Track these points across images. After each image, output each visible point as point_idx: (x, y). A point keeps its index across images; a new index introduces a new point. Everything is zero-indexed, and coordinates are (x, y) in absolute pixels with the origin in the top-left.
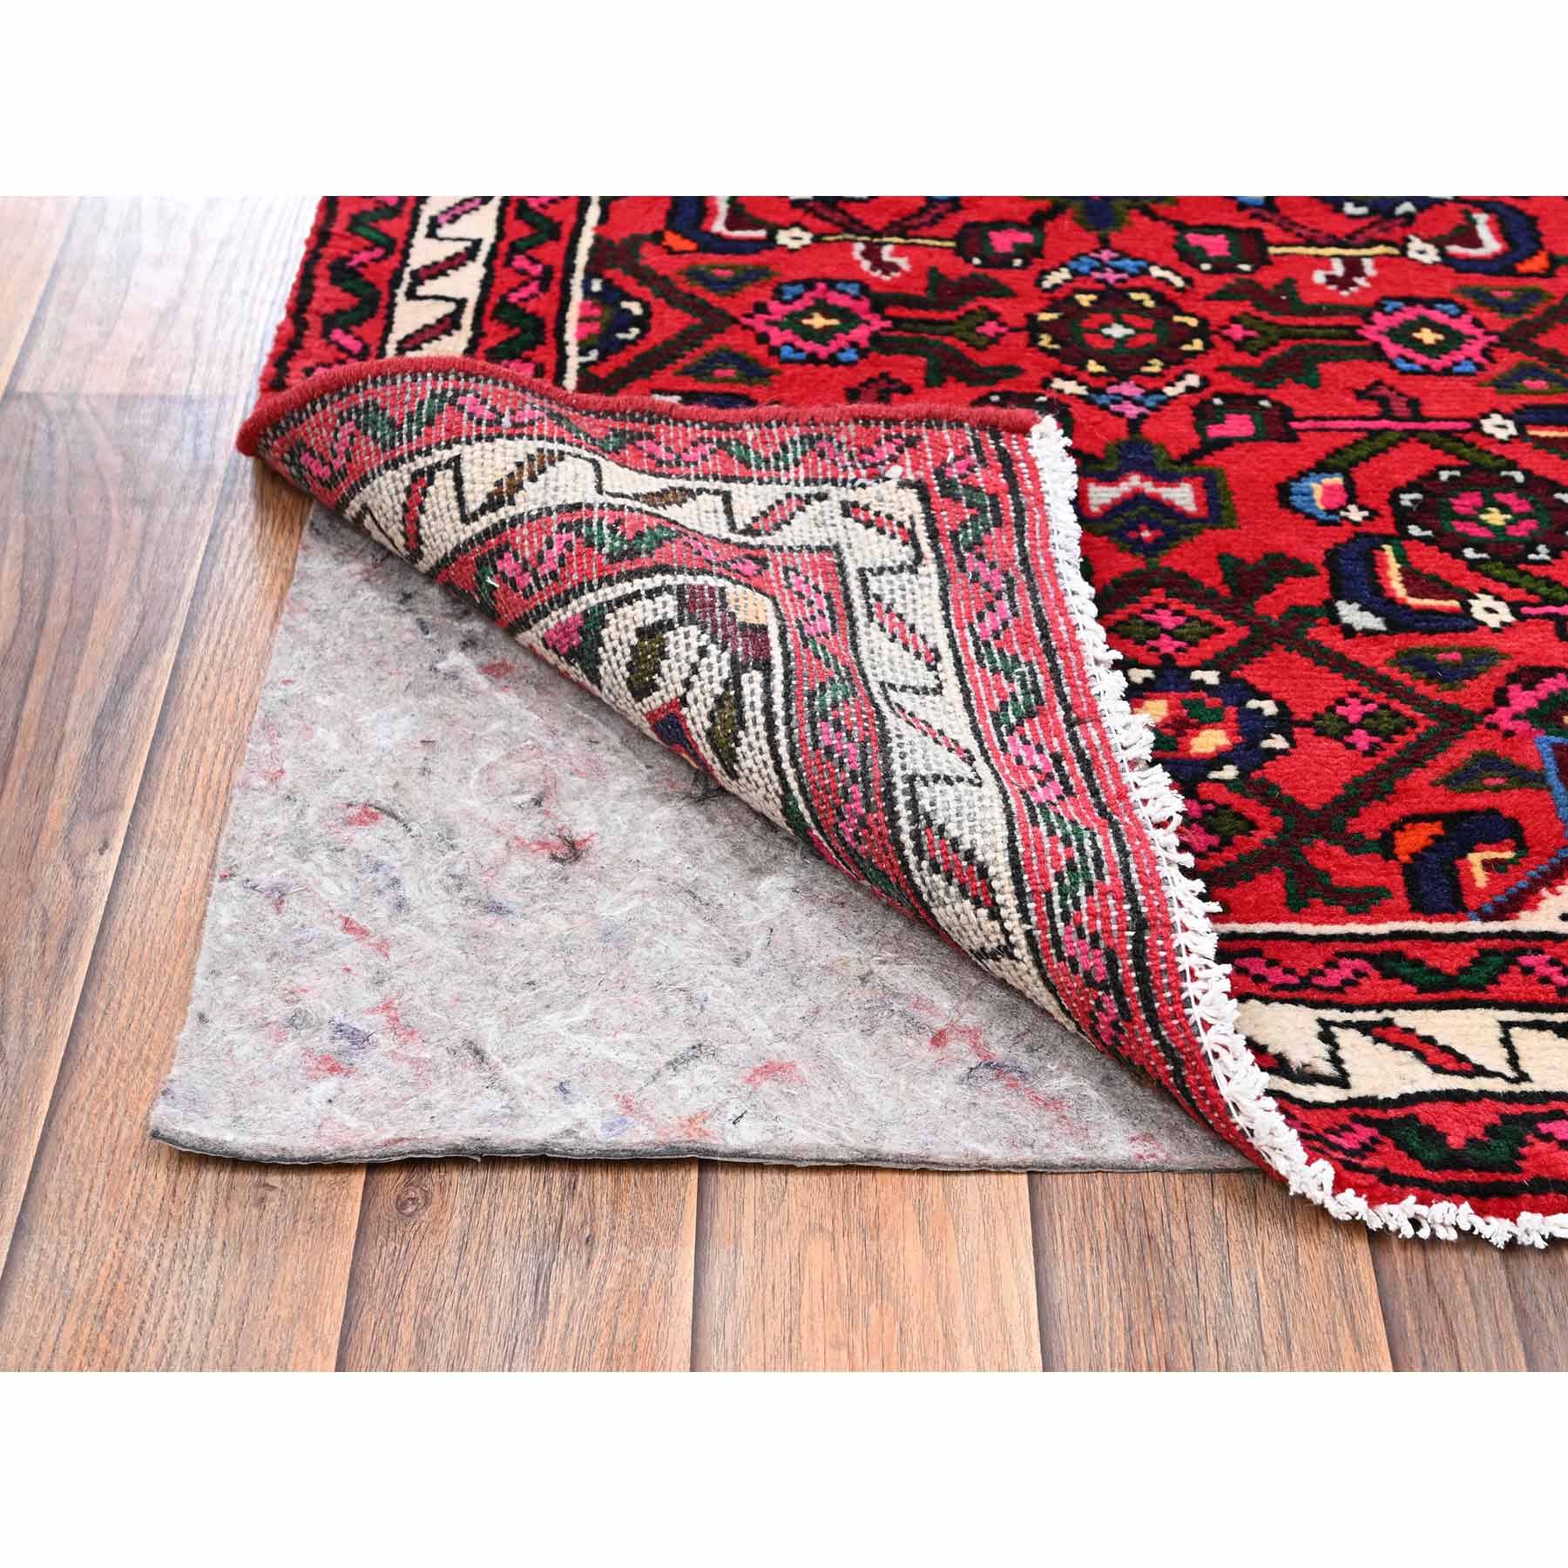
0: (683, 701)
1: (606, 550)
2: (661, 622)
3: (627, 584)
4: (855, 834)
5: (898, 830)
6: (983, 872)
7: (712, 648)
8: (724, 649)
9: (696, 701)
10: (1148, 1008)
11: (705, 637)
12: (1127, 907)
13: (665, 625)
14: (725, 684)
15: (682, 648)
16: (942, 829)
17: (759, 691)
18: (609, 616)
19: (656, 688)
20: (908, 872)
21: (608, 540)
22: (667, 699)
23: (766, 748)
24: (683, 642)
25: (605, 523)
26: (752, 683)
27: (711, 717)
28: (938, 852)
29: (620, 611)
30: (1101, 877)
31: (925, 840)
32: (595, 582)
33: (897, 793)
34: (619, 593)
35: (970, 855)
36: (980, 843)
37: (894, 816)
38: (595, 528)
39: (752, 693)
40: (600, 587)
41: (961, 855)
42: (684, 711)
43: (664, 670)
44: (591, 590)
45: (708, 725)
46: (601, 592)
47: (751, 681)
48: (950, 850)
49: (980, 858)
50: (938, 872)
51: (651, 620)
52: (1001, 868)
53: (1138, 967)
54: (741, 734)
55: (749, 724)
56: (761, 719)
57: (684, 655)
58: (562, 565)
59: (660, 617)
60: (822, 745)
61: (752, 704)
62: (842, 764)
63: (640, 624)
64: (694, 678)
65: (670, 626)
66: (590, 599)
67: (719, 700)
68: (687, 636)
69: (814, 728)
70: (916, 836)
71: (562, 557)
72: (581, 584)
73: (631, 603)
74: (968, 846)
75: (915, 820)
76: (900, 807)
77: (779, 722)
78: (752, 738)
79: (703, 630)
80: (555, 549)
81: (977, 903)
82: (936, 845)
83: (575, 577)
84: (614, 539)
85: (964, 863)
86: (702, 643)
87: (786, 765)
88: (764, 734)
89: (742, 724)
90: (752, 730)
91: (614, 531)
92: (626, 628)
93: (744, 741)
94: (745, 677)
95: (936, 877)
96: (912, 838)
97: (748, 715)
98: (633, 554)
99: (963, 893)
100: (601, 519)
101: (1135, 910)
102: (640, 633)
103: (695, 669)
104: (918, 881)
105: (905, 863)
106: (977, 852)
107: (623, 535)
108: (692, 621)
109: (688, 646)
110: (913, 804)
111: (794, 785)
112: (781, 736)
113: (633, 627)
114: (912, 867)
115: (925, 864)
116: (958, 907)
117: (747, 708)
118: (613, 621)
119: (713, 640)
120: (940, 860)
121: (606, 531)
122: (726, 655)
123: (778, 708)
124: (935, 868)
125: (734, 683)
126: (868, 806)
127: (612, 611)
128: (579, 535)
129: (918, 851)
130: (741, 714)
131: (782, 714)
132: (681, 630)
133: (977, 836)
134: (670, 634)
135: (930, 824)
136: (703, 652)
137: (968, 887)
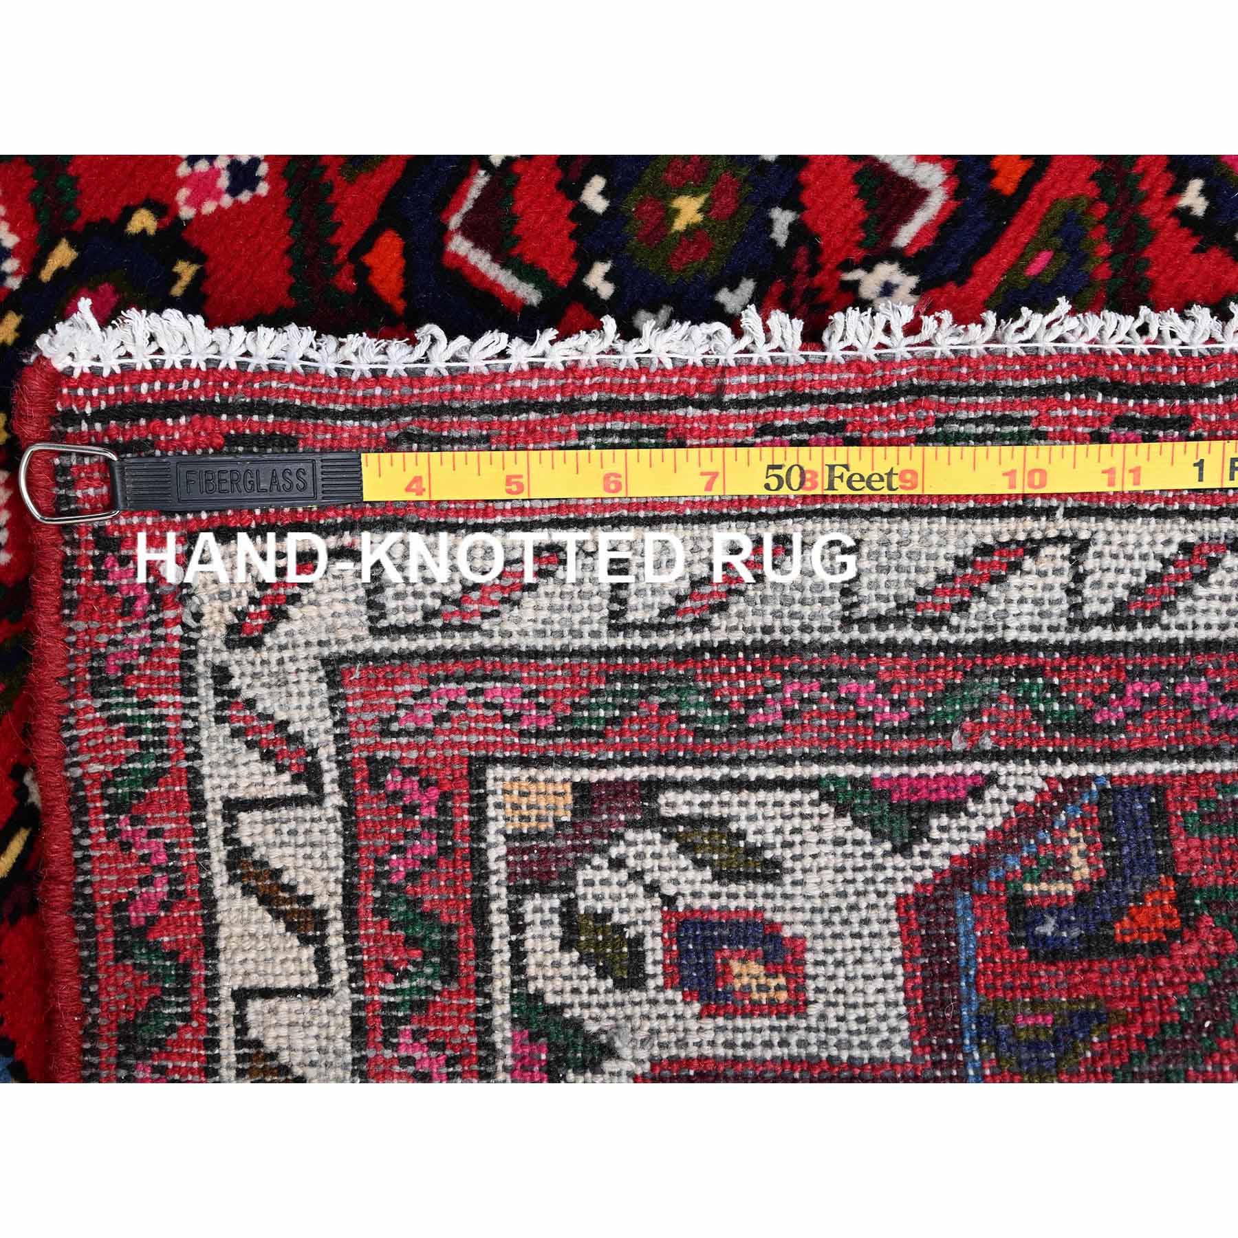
0: (669, 901)
1: (438, 986)
2: (562, 915)
3: (497, 959)
4: (893, 704)
5: (909, 646)
6: (983, 550)
7: (614, 852)
8: (621, 837)
9: (676, 882)
10: (1183, 394)
11: (597, 860)
12: (1068, 397)
13: (568, 913)
14: (668, 837)
15: (607, 891)
16: (920, 591)
17: (688, 795)
18: (531, 988)
19: (639, 940)
20: (957, 646)
21: (421, 982)
22: (658, 928)
23: (761, 795)
24: (598, 889)
25: (392, 986)
26: (675, 804)
27: (699, 864)
28: (947, 600)
29: (532, 971)
30: (1025, 420)
31: (929, 612)
32: (480, 1001)
33: (864, 638)
34: (507, 970)
35: (960, 562)
36: (951, 549)
37: (891, 645)
38: (398, 999)
39: (689, 804)
40: (488, 995)
41: (960, 572)
42: (681, 905)
43: (625, 919)
44: (487, 1008)
45: (708, 873)
46: (497, 995)
47: (672, 805)
48: (950, 585)
49: (969, 551)
50: (968, 605)
51: (557, 930)
52: (988, 529)
53: (1138, 393)
54: (734, 827)
55: (725, 811)
56: (726, 795)
57: (615, 889)
58: (443, 1047)
59: (556, 918)
60: (780, 723)
61: (702, 805)
62: (811, 701)
63: (557, 943)
64: (648, 879)
65: (570, 904)
66: (501, 1011)
67: (685, 848)
68: (589, 883)
69: (756, 731)
70: (919, 623)
71: (432, 1045)
72: (477, 1021)
73: (525, 954)
74: (951, 564)
75: (901, 621)
76: (882, 637)
77: (736, 774)
78: (744, 812)
79: (582, 862)
80: (417, 1055)
81: (1015, 567)
82: (939, 600)
83: (465, 1029)
84: (420, 974)
85: (969, 571)
86: (606, 864)
87: (788, 773)
88: (745, 795)
89: (723, 822)
90: (735, 810)
91: (407, 974)
92: (557, 965)
93: (743, 824)
94: (666, 812)
95: (974, 609)
96: (921, 629)
97: (716, 811)
98: (448, 951)
99: (998, 580)
100: (383, 991)
101: (1073, 388)
102: (566, 944)
103: (637, 876)
104: (970, 638)
105: (944, 646)
106: (961, 553)
107: (415, 964)
108: (570, 875)
109: (604, 882)
110: (881, 621)
111: (815, 770)
112: (753, 773)
113: (557, 955)
114: (952, 639)
115: (955, 620)
116: (1015, 595)
117: (706, 813)
118: (540, 984)
119: (603, 850)
120: (957, 598)
121: (406, 984)
122: (630, 835)
123: (717, 773)
124: (962, 607)
125: (667, 826)
126: (869, 675)
127: (526, 981)
128: (406, 1020)
129: (937, 623)
130: (712, 821)
131: (725, 770)
132: (581, 890)
133: (942, 552)
134: (582, 906)
135: (912, 604)
136: (617, 864)
137: (994, 572)
